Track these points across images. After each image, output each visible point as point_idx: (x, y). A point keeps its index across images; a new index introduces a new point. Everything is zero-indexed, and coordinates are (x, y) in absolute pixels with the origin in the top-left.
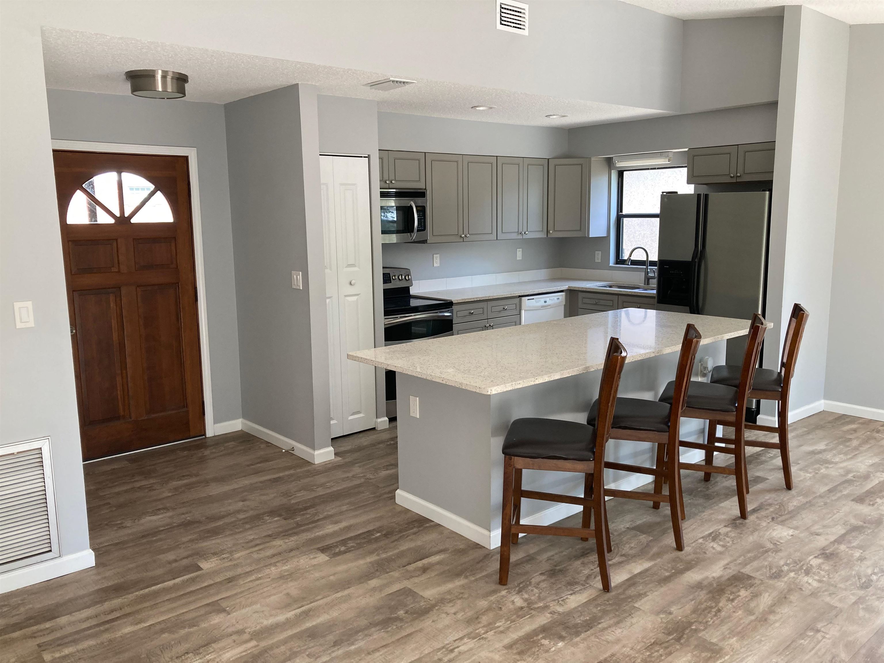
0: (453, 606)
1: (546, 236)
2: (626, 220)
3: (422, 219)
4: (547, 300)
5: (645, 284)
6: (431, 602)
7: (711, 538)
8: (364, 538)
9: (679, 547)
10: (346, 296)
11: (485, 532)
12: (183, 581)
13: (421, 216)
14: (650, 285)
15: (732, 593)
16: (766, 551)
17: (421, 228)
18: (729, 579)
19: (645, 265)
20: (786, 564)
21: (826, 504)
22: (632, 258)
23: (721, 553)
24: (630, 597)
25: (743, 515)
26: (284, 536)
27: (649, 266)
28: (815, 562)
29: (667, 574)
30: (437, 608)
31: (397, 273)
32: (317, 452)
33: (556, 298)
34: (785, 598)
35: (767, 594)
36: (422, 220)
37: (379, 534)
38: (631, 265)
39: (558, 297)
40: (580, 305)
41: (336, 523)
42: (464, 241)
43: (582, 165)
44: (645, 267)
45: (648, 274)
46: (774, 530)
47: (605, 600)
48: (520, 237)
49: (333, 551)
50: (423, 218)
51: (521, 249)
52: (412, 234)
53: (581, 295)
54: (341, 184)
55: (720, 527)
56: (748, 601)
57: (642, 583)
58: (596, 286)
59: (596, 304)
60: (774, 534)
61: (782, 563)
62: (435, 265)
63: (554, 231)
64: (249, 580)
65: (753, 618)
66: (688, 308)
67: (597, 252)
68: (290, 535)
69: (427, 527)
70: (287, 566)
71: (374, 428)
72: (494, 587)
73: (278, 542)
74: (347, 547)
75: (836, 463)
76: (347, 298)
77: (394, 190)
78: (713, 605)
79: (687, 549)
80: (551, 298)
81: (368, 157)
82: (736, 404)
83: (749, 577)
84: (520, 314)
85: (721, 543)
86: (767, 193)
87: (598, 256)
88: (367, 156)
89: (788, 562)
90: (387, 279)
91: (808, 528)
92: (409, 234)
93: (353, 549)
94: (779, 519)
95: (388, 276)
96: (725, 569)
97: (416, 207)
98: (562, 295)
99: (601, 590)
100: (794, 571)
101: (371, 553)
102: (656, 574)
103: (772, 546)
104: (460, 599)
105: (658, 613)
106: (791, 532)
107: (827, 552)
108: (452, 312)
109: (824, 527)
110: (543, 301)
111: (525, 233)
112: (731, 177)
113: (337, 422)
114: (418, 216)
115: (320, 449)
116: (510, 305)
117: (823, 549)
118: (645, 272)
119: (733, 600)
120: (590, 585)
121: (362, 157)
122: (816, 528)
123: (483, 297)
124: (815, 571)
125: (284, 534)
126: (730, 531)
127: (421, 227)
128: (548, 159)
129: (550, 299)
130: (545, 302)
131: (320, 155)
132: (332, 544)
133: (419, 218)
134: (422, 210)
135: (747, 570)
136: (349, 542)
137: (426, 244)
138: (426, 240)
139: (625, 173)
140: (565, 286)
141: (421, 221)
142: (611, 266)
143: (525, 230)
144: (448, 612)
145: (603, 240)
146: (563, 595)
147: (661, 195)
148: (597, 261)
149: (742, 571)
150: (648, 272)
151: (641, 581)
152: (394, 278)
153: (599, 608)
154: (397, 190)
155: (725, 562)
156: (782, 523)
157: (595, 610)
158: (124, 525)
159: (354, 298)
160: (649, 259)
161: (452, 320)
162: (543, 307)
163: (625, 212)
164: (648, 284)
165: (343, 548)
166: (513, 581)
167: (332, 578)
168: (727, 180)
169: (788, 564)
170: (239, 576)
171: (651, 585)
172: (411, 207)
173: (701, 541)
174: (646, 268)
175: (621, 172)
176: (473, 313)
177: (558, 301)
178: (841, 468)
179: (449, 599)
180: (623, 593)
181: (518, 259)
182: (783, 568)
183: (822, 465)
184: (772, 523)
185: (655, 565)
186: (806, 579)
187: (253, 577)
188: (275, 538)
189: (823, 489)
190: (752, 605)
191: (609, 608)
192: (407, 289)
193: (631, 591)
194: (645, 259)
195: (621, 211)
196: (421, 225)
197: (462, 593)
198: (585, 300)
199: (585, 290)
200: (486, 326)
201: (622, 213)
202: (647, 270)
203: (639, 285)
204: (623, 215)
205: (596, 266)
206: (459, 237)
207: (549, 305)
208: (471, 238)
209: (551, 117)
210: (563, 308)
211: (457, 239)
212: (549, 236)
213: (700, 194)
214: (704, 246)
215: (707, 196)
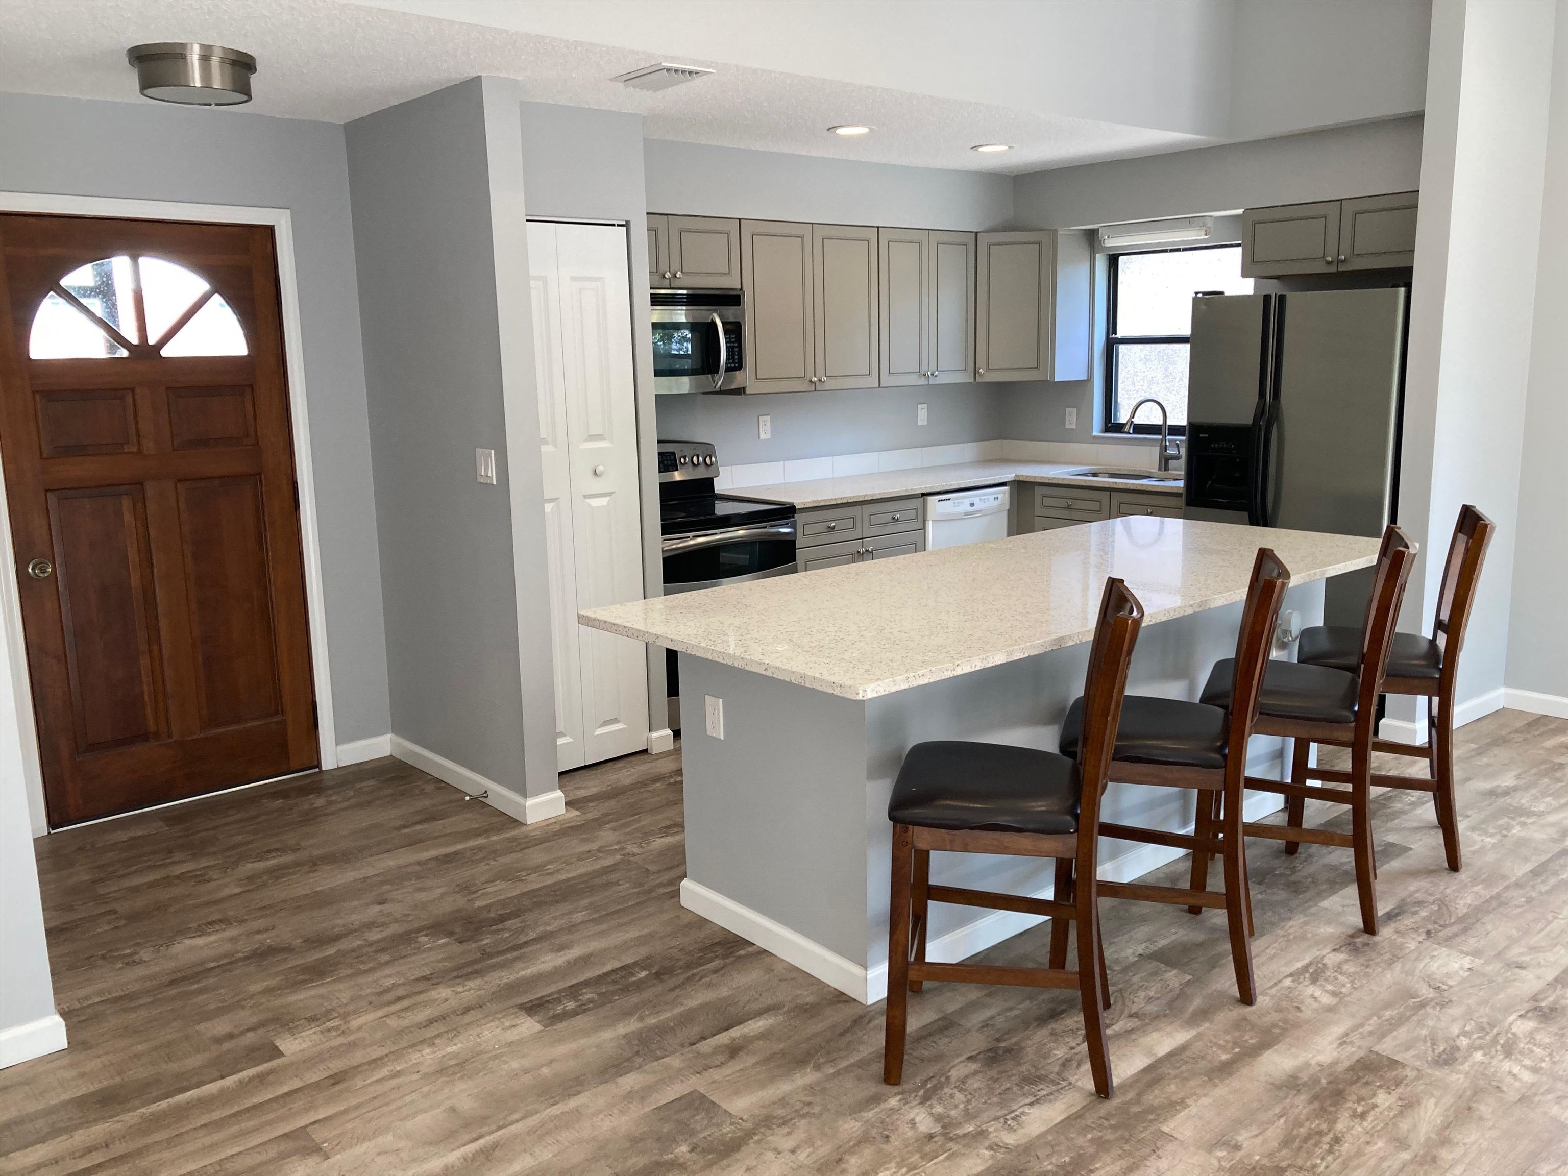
0: (789, 1133)
1: (972, 380)
3: (736, 347)
4: (976, 501)
5: (1160, 469)
6: (744, 1124)
7: (1307, 975)
8: (615, 982)
9: (1247, 996)
10: (585, 497)
11: (856, 970)
12: (241, 1082)
13: (734, 342)
14: (1170, 471)
15: (1360, 1100)
16: (1423, 1005)
17: (733, 365)
18: (1351, 1069)
19: (1160, 434)
20: (1466, 1034)
21: (1529, 901)
22: (1137, 420)
23: (1331, 1009)
24: (1152, 1110)
25: (1370, 926)
26: (456, 977)
27: (1169, 435)
28: (1522, 1027)
29: (1224, 1057)
30: (756, 1138)
31: (688, 450)
32: (530, 802)
33: (993, 496)
34: (1469, 1109)
35: (1432, 1101)
36: (736, 349)
37: (643, 974)
38: (1134, 432)
39: (996, 496)
40: (1038, 510)
41: (561, 948)
42: (817, 389)
43: (1039, 243)
44: (1160, 437)
45: (1166, 451)
46: (1432, 957)
47: (1100, 1118)
48: (923, 381)
49: (551, 1013)
50: (736, 344)
51: (925, 406)
52: (716, 377)
53: (1039, 491)
54: (574, 279)
55: (1324, 952)
56: (1395, 1116)
57: (1175, 1077)
58: (1068, 473)
59: (1069, 508)
60: (1434, 966)
61: (1455, 1030)
62: (762, 436)
63: (988, 369)
64: (374, 1079)
65: (1406, 1156)
66: (1245, 515)
67: (1068, 410)
68: (468, 976)
69: (740, 957)
70: (455, 1045)
71: (645, 751)
72: (874, 1088)
73: (443, 992)
74: (580, 1003)
75: (1540, 815)
76: (587, 500)
77: (683, 292)
78: (1324, 1127)
79: (1262, 1001)
80: (983, 498)
81: (627, 225)
83: (1393, 1064)
84: (924, 528)
85: (1330, 987)
86: (1402, 290)
87: (1071, 420)
88: (624, 223)
89: (1467, 1028)
90: (669, 463)
91: (1499, 955)
92: (709, 376)
93: (591, 1005)
94: (1441, 934)
95: (672, 457)
96: (1341, 1044)
97: (724, 324)
98: (1004, 492)
99: (1092, 1095)
100: (1480, 1048)
101: (627, 1014)
102: (1203, 1058)
103: (1431, 994)
104: (803, 1116)
105: (1211, 1148)
106: (1467, 962)
107: (1543, 1004)
108: (794, 526)
109: (1533, 949)
110: (967, 502)
111: (932, 374)
112: (1328, 263)
113: (571, 740)
114: (726, 343)
115: (537, 794)
116: (906, 511)
117: (1535, 998)
118: (1161, 446)
119: (1363, 1116)
120: (1070, 1084)
121: (614, 225)
122: (1514, 953)
123: (854, 497)
124: (1523, 1049)
125: (455, 974)
126: (1346, 961)
127: (734, 362)
128: (976, 233)
129: (981, 500)
130: (972, 505)
131: (527, 221)
132: (550, 995)
133: (729, 345)
134: (735, 331)
135: (1386, 1047)
136: (584, 991)
137: (743, 396)
138: (744, 389)
139: (1121, 258)
140: (1009, 474)
141: (733, 352)
142: (1095, 437)
143: (933, 368)
144: (780, 1150)
145: (1080, 387)
146: (1014, 1108)
147: (1194, 298)
148: (1067, 426)
149: (1376, 1049)
150: (1166, 446)
151: (1173, 1072)
152: (682, 460)
153: (1089, 1136)
154: (688, 292)
155: (1338, 1030)
156: (1448, 941)
157: (1081, 1141)
158: (136, 958)
159: (604, 501)
160: (1169, 423)
161: (794, 542)
162: (967, 514)
163: (1121, 333)
164: (1166, 469)
165: (571, 1005)
166: (913, 1076)
167: (545, 1070)
168: (1320, 268)
169: (1467, 1032)
170: (355, 1070)
171: (1192, 1083)
172: (714, 324)
173: (1288, 982)
174: (1162, 440)
175: (1114, 258)
176: (834, 526)
177: (997, 503)
178: (1552, 825)
179: (783, 1117)
180: (1137, 1101)
181: (920, 423)
182: (1458, 1043)
183: (1512, 818)
184: (1427, 943)
185: (1198, 1037)
186: (1507, 1065)
187: (385, 1072)
188: (438, 984)
189: (1521, 870)
190: (1404, 1125)
191: (1110, 1136)
192: (708, 483)
193: (1154, 1097)
194: (1160, 422)
195: (1115, 332)
196: (733, 359)
197: (809, 1104)
198: (1047, 501)
199: (1047, 481)
200: (859, 552)
201: (1116, 334)
202: (1164, 444)
203: (1147, 472)
204: (1117, 338)
205: (1067, 437)
206: (807, 382)
207: (980, 511)
208: (830, 384)
209: (981, 149)
210: (1005, 515)
211: (804, 386)
212: (978, 379)
213: (1270, 296)
214: (1277, 395)
215: (1282, 299)
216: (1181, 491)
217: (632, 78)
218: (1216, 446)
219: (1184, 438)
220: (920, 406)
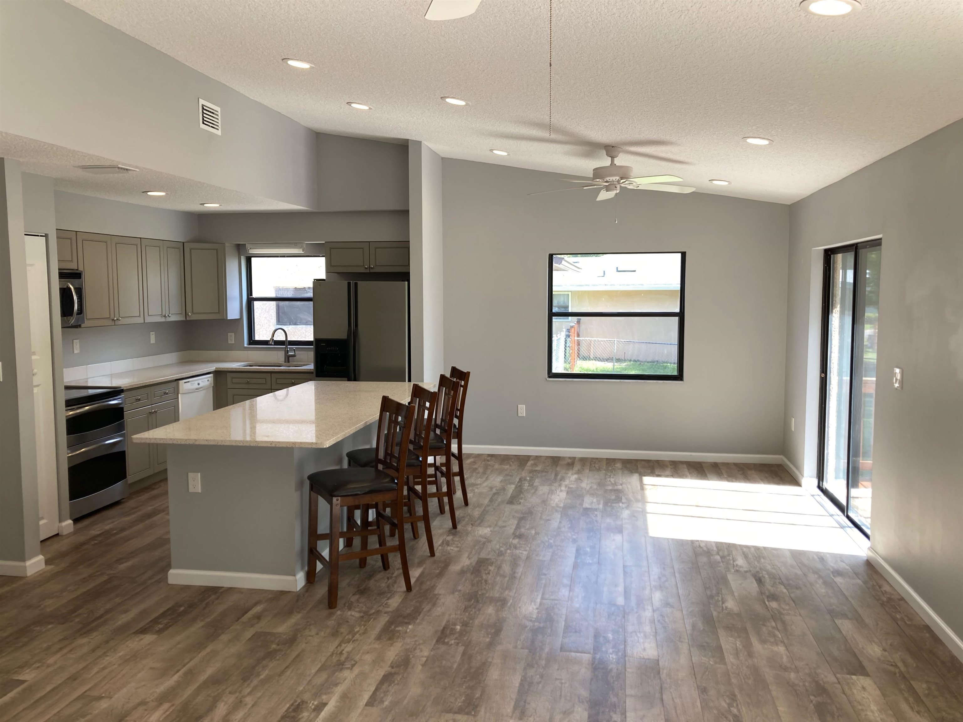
0: (310, 631)
1: (184, 319)
2: (256, 304)
4: (200, 382)
5: (285, 362)
6: (288, 634)
7: (444, 545)
8: (172, 614)
9: (432, 554)
12: (18, 694)
14: (290, 363)
15: (485, 570)
16: (484, 543)
17: (80, 312)
18: (476, 564)
19: (284, 345)
20: (501, 547)
21: (494, 509)
22: (275, 339)
23: (459, 551)
24: (428, 589)
25: (455, 526)
27: (289, 345)
28: (515, 541)
29: (438, 571)
30: (299, 636)
32: (28, 563)
33: (206, 380)
34: (515, 564)
35: (504, 565)
38: (274, 345)
39: (208, 379)
40: (230, 385)
41: (126, 612)
42: (116, 324)
43: (217, 250)
44: (285, 346)
45: (288, 353)
46: (478, 530)
47: (414, 596)
48: (163, 320)
50: (81, 300)
51: (154, 333)
52: (72, 318)
53: (228, 374)
55: (445, 537)
56: (497, 571)
58: (239, 366)
59: (248, 383)
60: (480, 533)
61: (498, 547)
62: (76, 352)
63: (193, 313)
65: (507, 578)
67: (229, 334)
69: (222, 592)
70: (120, 652)
71: (57, 535)
72: (326, 612)
73: (83, 640)
74: (164, 624)
75: (480, 484)
78: (480, 579)
79: (437, 554)
80: (202, 380)
81: (46, 236)
82: (443, 441)
83: (487, 559)
84: (178, 398)
85: (454, 546)
86: (406, 283)
87: (232, 339)
88: (44, 235)
89: (500, 545)
91: (496, 525)
92: (65, 318)
93: (171, 623)
94: (476, 524)
96: (469, 559)
97: (75, 288)
98: (210, 377)
99: (405, 592)
100: (507, 549)
101: (194, 620)
102: (431, 573)
103: (484, 540)
104: (310, 625)
105: (453, 593)
106: (489, 529)
108: (121, 399)
109: (504, 521)
110: (196, 383)
111: (168, 316)
112: (365, 268)
115: (30, 559)
116: (168, 389)
117: (513, 533)
118: (285, 351)
119: (489, 573)
120: (395, 592)
121: (38, 236)
122: (500, 523)
123: (148, 382)
126: (453, 538)
127: (80, 310)
128: (183, 243)
129: (202, 381)
130: (199, 384)
131: (25, 235)
132: (145, 626)
133: (78, 300)
134: (79, 291)
135: (483, 555)
136: (159, 621)
137: (81, 329)
138: (82, 324)
139: (252, 258)
140: (212, 367)
141: (79, 304)
142: (246, 347)
143: (168, 312)
144: (312, 635)
145: (238, 322)
146: (383, 601)
147: (313, 282)
148: (229, 342)
149: (480, 557)
150: (288, 350)
151: (425, 579)
155: (466, 555)
156: (479, 525)
157: (412, 604)
160: (288, 339)
161: (122, 408)
162: (197, 389)
163: (255, 295)
164: (288, 362)
165: (160, 626)
166: (340, 603)
167: (179, 646)
168: (362, 270)
172: (70, 288)
173: (440, 548)
174: (285, 348)
175: (249, 258)
176: (140, 398)
177: (208, 383)
178: (486, 486)
179: (303, 628)
181: (152, 342)
182: (501, 550)
183: (473, 487)
184: (474, 527)
185: (425, 569)
186: (518, 551)
187: (96, 670)
189: (486, 501)
190: (501, 572)
191: (420, 600)
193: (425, 587)
194: (284, 339)
196: (80, 308)
197: (308, 622)
198: (235, 380)
199: (235, 370)
200: (150, 412)
201: (252, 296)
202: (286, 349)
203: (279, 363)
204: (253, 298)
205: (230, 348)
206: (111, 320)
207: (202, 387)
208: (123, 321)
209: (205, 205)
210: (211, 389)
211: (110, 323)
212: (188, 319)
213: (350, 282)
214: (356, 325)
215: (356, 284)
216: (313, 371)
217: (84, 168)
218: (329, 349)
219: (313, 347)
220: (151, 333)
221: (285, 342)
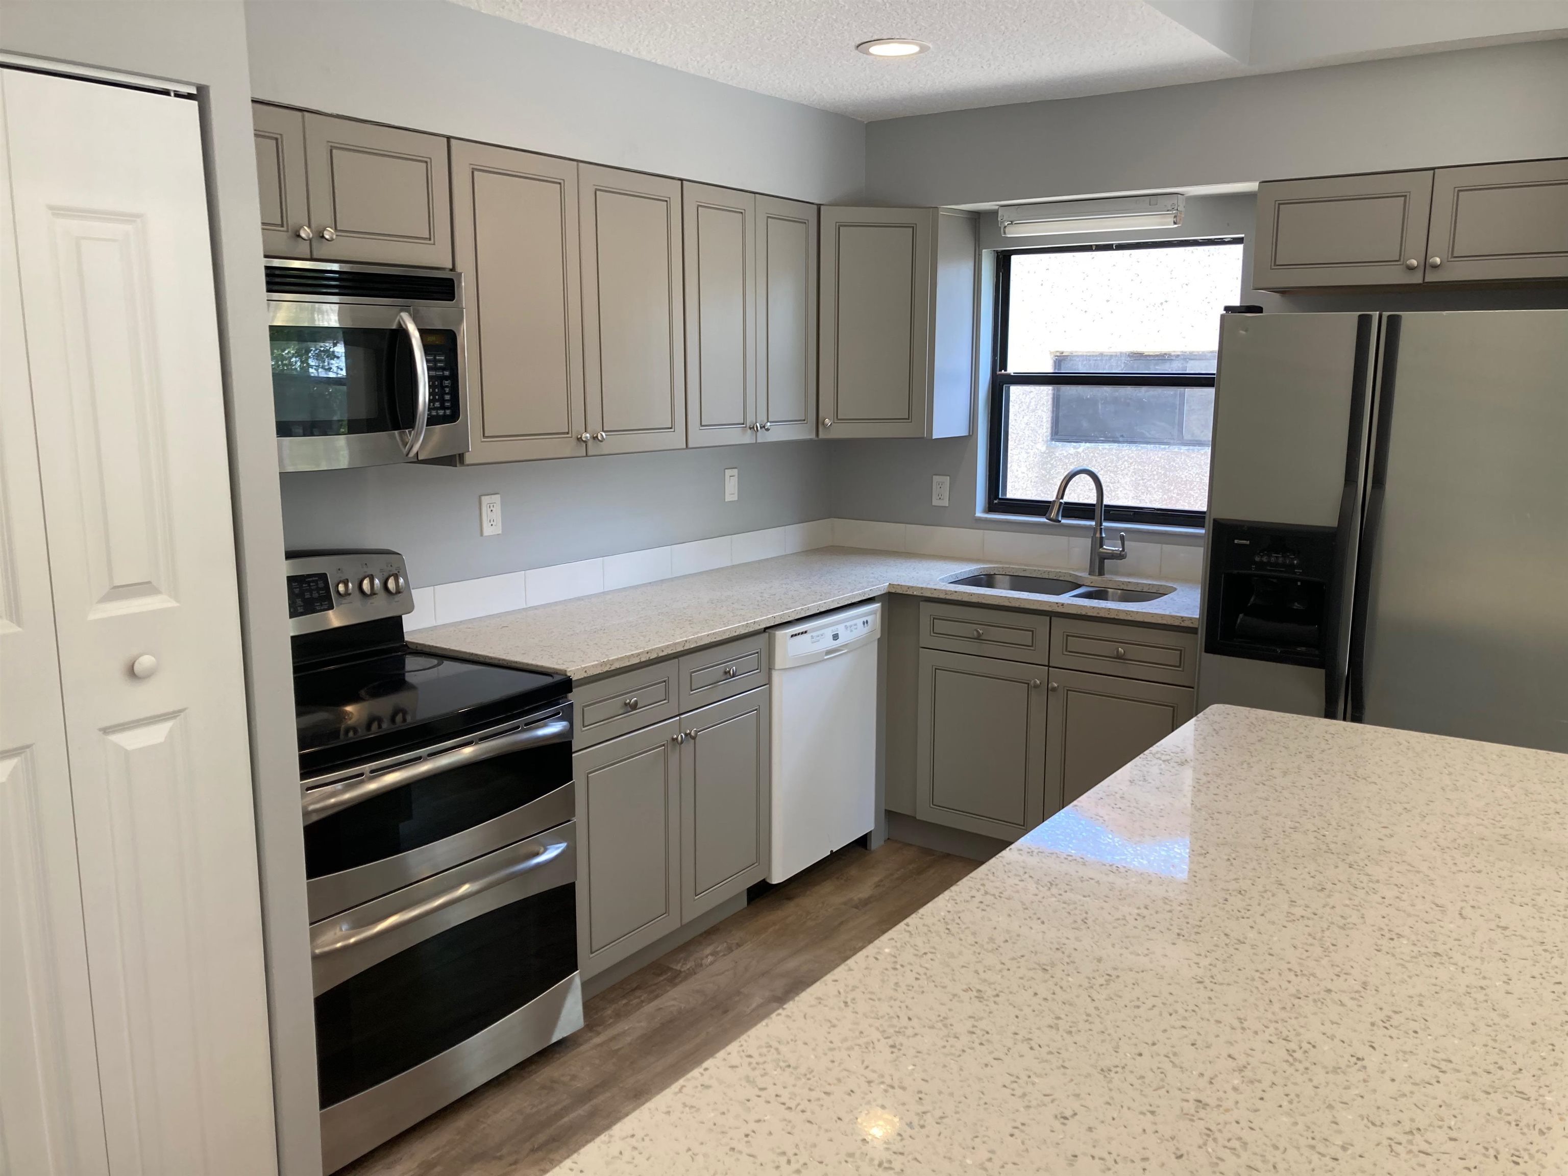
1: (813, 436)
2: (1015, 391)
3: (446, 378)
4: (840, 629)
5: (1091, 573)
10: (106, 731)
13: (443, 369)
14: (1108, 576)
17: (441, 412)
22: (1067, 499)
27: (1106, 519)
31: (350, 567)
33: (860, 621)
36: (447, 383)
39: (865, 619)
40: (926, 638)
42: (590, 453)
43: (914, 228)
44: (1093, 523)
45: (1101, 546)
48: (747, 438)
50: (447, 373)
51: (735, 472)
52: (409, 435)
53: (927, 610)
59: (979, 638)
62: (488, 531)
63: (837, 418)
67: (936, 478)
76: (116, 738)
77: (335, 267)
80: (848, 624)
81: (200, 96)
84: (770, 683)
87: (941, 491)
88: (193, 91)
90: (315, 595)
92: (396, 432)
95: (321, 584)
97: (423, 332)
98: (873, 612)
108: (568, 715)
110: (829, 633)
111: (763, 427)
112: (1411, 269)
114: (429, 369)
116: (742, 658)
118: (1093, 538)
121: (166, 93)
123: (668, 646)
127: (443, 407)
128: (819, 206)
129: (846, 627)
130: (836, 637)
133: (433, 373)
134: (443, 345)
137: (459, 469)
138: (461, 457)
139: (1014, 258)
140: (877, 581)
141: (442, 387)
142: (979, 520)
143: (762, 417)
145: (962, 444)
147: (1222, 316)
148: (935, 502)
150: (1101, 538)
152: (341, 588)
154: (346, 268)
159: (157, 734)
160: (1106, 501)
161: (569, 744)
162: (828, 653)
163: (1013, 367)
164: (1101, 572)
168: (1393, 276)
172: (402, 334)
174: (1095, 530)
175: (1004, 256)
176: (636, 702)
177: (866, 628)
181: (728, 498)
192: (396, 623)
194: (1094, 501)
195: (1004, 366)
196: (442, 401)
198: (941, 626)
199: (942, 596)
200: (673, 739)
201: (1006, 370)
202: (1098, 535)
203: (1071, 575)
204: (1009, 375)
205: (936, 518)
206: (573, 442)
207: (845, 646)
208: (611, 444)
209: (875, 50)
210: (875, 645)
211: (568, 448)
212: (821, 436)
213: (1370, 317)
214: (1379, 480)
215: (1394, 324)
216: (1193, 627)
218: (1265, 559)
220: (728, 472)
221: (1094, 511)
